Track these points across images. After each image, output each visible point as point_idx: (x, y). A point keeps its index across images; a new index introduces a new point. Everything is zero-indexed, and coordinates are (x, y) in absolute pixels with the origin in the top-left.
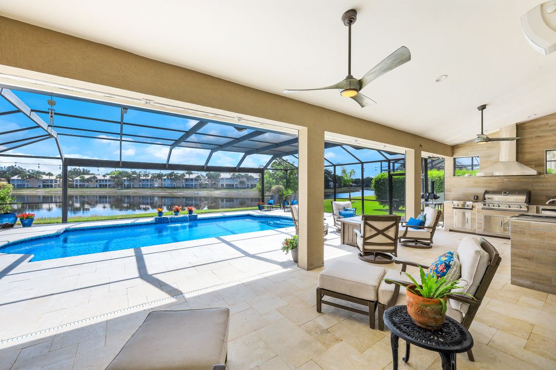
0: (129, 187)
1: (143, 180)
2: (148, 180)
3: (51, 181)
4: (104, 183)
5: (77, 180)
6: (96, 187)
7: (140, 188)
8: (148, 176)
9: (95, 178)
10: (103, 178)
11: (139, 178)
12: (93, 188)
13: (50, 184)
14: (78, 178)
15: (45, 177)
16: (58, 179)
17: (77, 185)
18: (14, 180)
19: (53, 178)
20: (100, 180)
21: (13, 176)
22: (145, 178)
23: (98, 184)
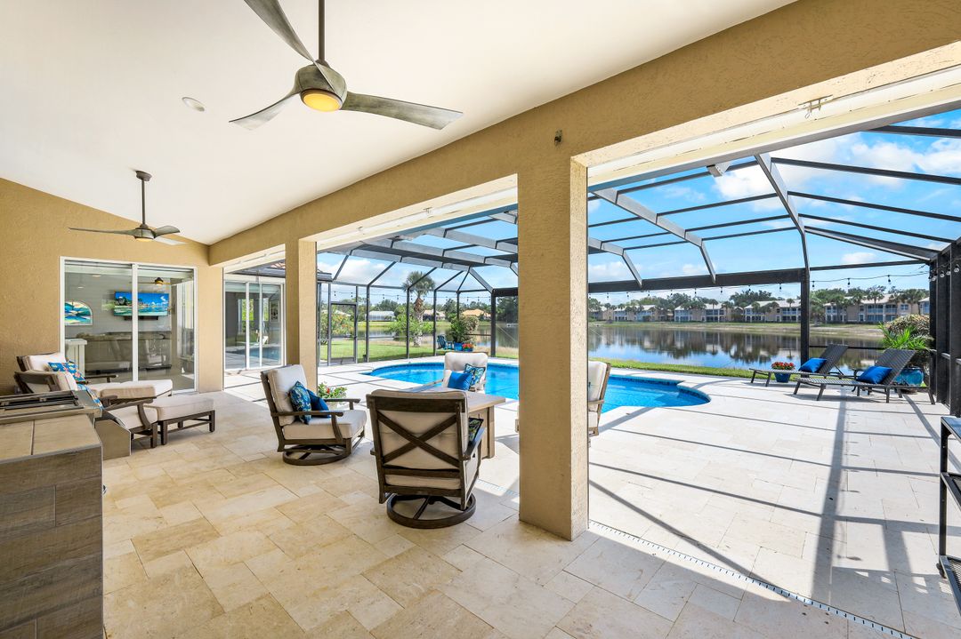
0: (836, 322)
1: (870, 306)
2: (880, 306)
3: (716, 311)
4: (791, 315)
5: (748, 310)
6: (778, 322)
7: (861, 323)
8: (881, 298)
9: (775, 305)
10: (788, 305)
11: (859, 302)
12: (772, 322)
13: (714, 316)
14: (750, 307)
15: (709, 307)
16: (725, 309)
17: (748, 318)
18: (677, 311)
19: (718, 307)
20: (784, 309)
21: (677, 306)
22: (872, 302)
23: (780, 316)
